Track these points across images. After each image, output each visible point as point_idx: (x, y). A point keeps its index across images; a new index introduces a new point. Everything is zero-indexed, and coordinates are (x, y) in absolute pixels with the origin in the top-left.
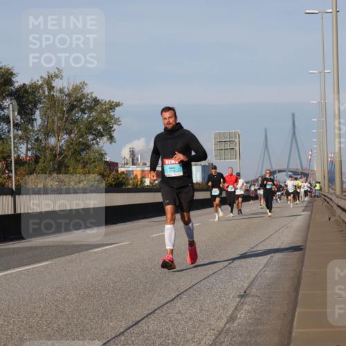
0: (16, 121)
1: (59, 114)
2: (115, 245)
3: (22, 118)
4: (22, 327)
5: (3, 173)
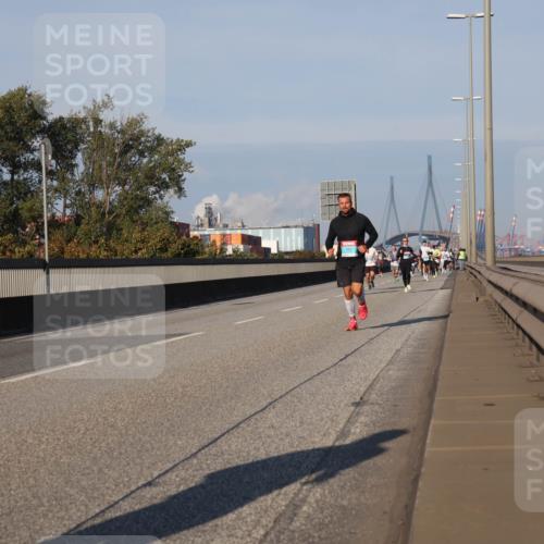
0: (50, 168)
1: (108, 158)
2: (185, 336)
3: (57, 163)
5: (33, 238)
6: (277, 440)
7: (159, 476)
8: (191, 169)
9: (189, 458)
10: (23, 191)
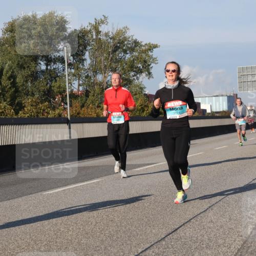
0: (69, 62)
1: (105, 55)
2: (155, 165)
3: (74, 59)
4: (79, 234)
5: (60, 105)
6: (214, 230)
7: (142, 252)
8: (156, 62)
9: (160, 241)
10: (53, 76)
